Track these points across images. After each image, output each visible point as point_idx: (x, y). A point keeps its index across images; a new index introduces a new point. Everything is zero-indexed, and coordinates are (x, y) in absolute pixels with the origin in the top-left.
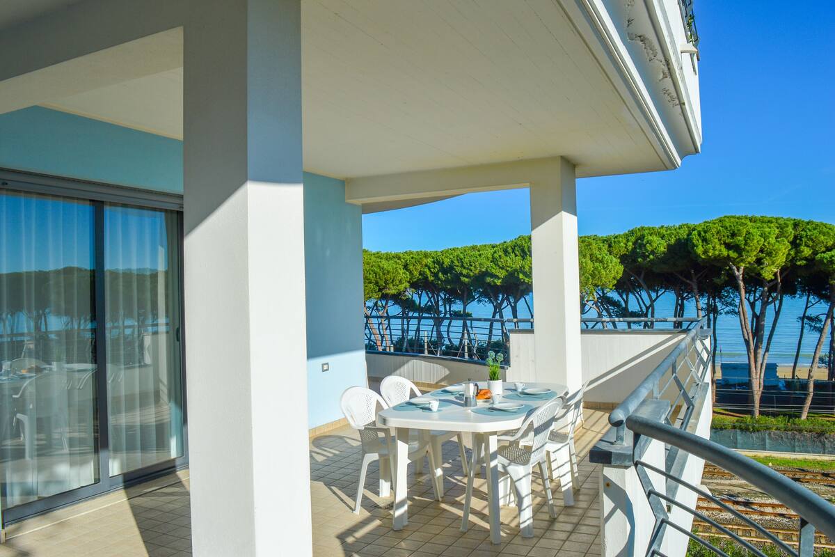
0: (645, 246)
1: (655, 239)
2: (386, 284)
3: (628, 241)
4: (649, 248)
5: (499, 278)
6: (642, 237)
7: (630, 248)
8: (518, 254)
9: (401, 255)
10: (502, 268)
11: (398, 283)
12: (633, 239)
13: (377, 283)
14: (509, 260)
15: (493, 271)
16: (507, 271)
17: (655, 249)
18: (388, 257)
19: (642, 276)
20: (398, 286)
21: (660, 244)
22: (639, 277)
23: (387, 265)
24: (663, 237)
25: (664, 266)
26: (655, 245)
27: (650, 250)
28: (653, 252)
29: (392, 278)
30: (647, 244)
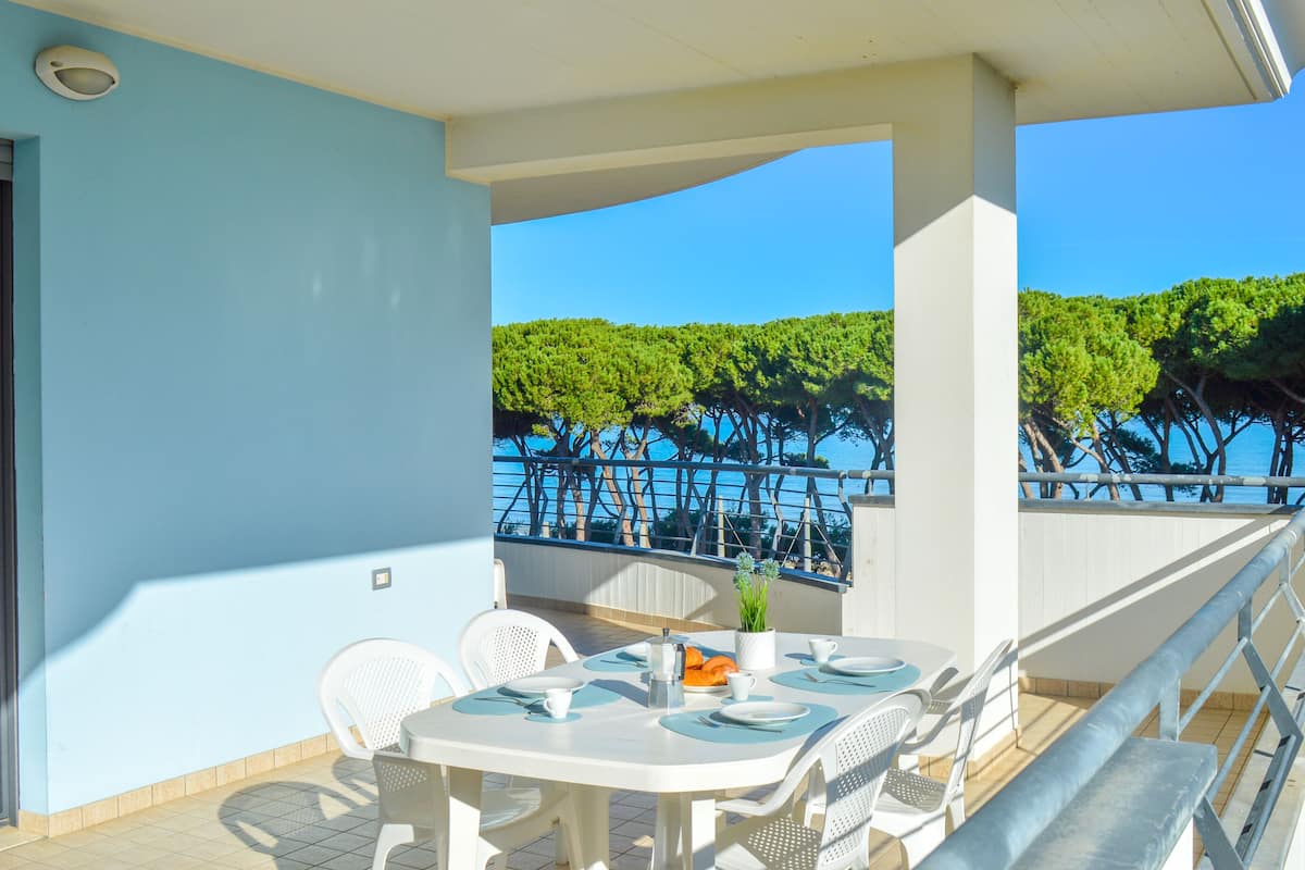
0: (1208, 321)
1: (1233, 307)
2: (643, 393)
3: (1171, 309)
4: (1217, 324)
5: (885, 385)
6: (1203, 302)
7: (1175, 326)
9: (678, 334)
11: (668, 393)
12: (1182, 305)
13: (622, 392)
15: (873, 369)
17: (1232, 328)
18: (649, 337)
19: (1201, 386)
20: (667, 397)
21: (1242, 317)
22: (1194, 389)
23: (646, 354)
24: (1249, 303)
25: (1249, 365)
26: (1230, 320)
27: (1220, 330)
28: (1226, 335)
29: (656, 381)
30: (1213, 316)
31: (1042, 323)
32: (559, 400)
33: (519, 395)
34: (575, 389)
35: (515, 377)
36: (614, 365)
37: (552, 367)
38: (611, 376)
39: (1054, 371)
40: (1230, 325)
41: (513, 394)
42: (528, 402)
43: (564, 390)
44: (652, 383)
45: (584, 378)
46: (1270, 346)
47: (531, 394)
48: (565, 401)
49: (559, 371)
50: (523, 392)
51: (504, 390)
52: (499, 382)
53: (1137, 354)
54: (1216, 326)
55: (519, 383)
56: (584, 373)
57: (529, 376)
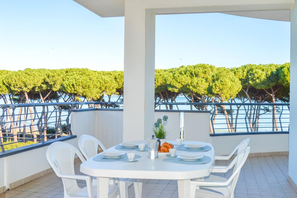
0: (254, 74)
1: (260, 71)
2: (106, 89)
3: (244, 71)
4: (256, 75)
5: (176, 88)
6: (252, 70)
7: (245, 75)
8: (188, 75)
9: (112, 73)
10: (179, 83)
11: (112, 89)
12: (246, 70)
13: (100, 88)
14: (184, 78)
15: (174, 84)
16: (182, 84)
17: (260, 76)
18: (104, 74)
19: (247, 90)
20: (112, 90)
21: (262, 74)
22: (246, 91)
23: (106, 78)
24: (263, 70)
25: (263, 85)
26: (259, 74)
27: (257, 77)
28: (258, 78)
29: (110, 85)
30: (255, 73)
31: (219, 73)
32: (84, 90)
33: (73, 88)
34: (89, 87)
35: (72, 84)
36: (98, 81)
37: (83, 81)
38: (98, 84)
39: (223, 86)
40: (259, 75)
41: (71, 88)
42: (75, 91)
43: (85, 87)
44: (108, 86)
45: (91, 84)
46: (268, 81)
47: (76, 88)
48: (86, 90)
49: (84, 82)
50: (74, 88)
51: (68, 87)
52: (67, 85)
53: (238, 82)
54: (256, 76)
55: (73, 85)
56: (91, 83)
57: (76, 83)
